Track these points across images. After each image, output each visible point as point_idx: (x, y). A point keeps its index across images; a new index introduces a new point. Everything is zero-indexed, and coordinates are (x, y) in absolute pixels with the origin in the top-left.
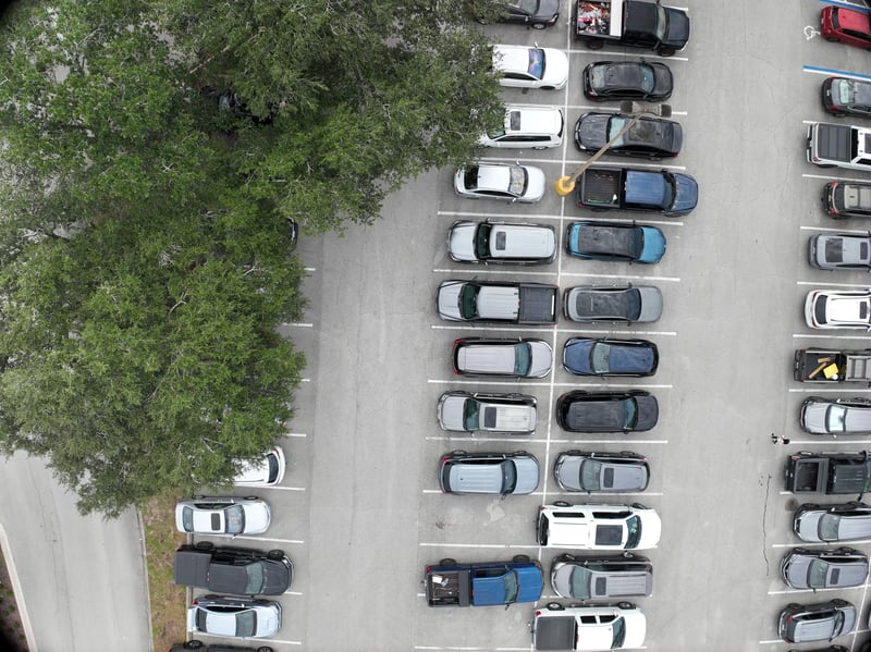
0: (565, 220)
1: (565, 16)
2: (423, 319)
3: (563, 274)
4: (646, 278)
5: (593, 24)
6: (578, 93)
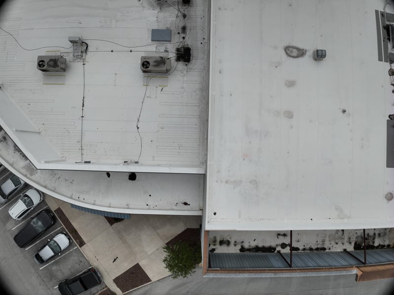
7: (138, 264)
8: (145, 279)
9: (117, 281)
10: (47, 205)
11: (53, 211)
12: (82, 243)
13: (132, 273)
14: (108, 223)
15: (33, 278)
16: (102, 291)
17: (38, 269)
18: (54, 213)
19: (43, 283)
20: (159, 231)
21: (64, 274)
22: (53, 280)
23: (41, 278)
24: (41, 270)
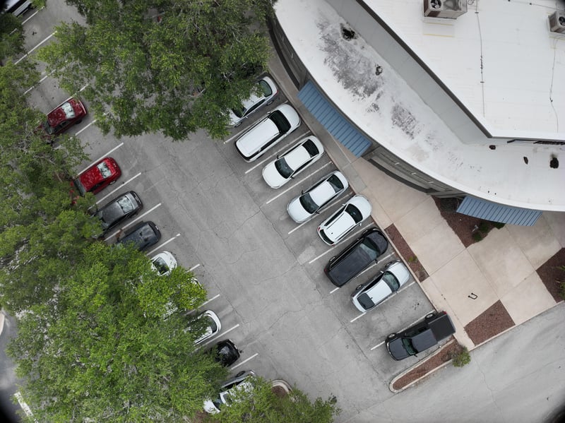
7: (499, 302)
8: (508, 322)
9: (469, 329)
10: (374, 221)
11: (383, 230)
12: (423, 276)
13: (491, 315)
14: (462, 244)
15: (337, 337)
16: (445, 346)
17: (347, 322)
18: (384, 232)
19: (353, 343)
20: (528, 253)
21: (389, 325)
22: (371, 337)
23: (351, 336)
24: (352, 323)
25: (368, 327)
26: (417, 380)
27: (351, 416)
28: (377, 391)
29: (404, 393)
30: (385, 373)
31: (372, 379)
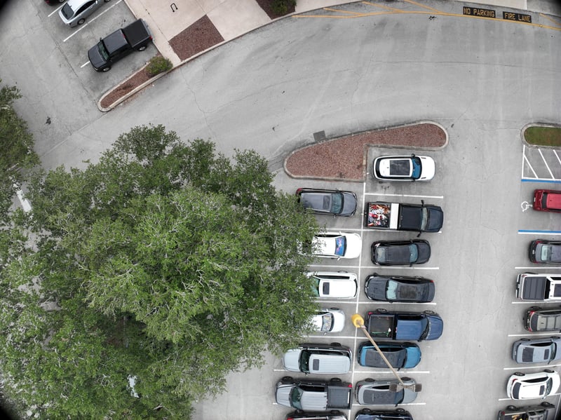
0: (357, 339)
1: (360, 205)
2: (267, 399)
3: (356, 372)
4: (408, 372)
5: (379, 219)
6: (368, 258)
8: (215, 37)
9: (174, 43)
13: (197, 29)
15: (52, 57)
16: (150, 62)
17: (61, 41)
22: (81, 54)
23: (64, 55)
24: (65, 43)
25: (79, 46)
26: (123, 97)
27: (64, 138)
28: (87, 111)
29: (113, 112)
30: (94, 91)
31: (82, 98)
